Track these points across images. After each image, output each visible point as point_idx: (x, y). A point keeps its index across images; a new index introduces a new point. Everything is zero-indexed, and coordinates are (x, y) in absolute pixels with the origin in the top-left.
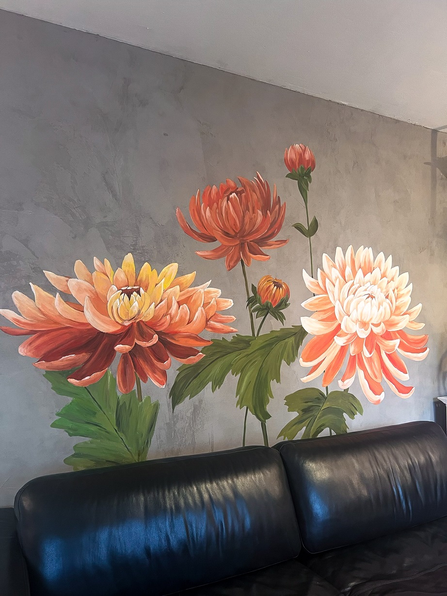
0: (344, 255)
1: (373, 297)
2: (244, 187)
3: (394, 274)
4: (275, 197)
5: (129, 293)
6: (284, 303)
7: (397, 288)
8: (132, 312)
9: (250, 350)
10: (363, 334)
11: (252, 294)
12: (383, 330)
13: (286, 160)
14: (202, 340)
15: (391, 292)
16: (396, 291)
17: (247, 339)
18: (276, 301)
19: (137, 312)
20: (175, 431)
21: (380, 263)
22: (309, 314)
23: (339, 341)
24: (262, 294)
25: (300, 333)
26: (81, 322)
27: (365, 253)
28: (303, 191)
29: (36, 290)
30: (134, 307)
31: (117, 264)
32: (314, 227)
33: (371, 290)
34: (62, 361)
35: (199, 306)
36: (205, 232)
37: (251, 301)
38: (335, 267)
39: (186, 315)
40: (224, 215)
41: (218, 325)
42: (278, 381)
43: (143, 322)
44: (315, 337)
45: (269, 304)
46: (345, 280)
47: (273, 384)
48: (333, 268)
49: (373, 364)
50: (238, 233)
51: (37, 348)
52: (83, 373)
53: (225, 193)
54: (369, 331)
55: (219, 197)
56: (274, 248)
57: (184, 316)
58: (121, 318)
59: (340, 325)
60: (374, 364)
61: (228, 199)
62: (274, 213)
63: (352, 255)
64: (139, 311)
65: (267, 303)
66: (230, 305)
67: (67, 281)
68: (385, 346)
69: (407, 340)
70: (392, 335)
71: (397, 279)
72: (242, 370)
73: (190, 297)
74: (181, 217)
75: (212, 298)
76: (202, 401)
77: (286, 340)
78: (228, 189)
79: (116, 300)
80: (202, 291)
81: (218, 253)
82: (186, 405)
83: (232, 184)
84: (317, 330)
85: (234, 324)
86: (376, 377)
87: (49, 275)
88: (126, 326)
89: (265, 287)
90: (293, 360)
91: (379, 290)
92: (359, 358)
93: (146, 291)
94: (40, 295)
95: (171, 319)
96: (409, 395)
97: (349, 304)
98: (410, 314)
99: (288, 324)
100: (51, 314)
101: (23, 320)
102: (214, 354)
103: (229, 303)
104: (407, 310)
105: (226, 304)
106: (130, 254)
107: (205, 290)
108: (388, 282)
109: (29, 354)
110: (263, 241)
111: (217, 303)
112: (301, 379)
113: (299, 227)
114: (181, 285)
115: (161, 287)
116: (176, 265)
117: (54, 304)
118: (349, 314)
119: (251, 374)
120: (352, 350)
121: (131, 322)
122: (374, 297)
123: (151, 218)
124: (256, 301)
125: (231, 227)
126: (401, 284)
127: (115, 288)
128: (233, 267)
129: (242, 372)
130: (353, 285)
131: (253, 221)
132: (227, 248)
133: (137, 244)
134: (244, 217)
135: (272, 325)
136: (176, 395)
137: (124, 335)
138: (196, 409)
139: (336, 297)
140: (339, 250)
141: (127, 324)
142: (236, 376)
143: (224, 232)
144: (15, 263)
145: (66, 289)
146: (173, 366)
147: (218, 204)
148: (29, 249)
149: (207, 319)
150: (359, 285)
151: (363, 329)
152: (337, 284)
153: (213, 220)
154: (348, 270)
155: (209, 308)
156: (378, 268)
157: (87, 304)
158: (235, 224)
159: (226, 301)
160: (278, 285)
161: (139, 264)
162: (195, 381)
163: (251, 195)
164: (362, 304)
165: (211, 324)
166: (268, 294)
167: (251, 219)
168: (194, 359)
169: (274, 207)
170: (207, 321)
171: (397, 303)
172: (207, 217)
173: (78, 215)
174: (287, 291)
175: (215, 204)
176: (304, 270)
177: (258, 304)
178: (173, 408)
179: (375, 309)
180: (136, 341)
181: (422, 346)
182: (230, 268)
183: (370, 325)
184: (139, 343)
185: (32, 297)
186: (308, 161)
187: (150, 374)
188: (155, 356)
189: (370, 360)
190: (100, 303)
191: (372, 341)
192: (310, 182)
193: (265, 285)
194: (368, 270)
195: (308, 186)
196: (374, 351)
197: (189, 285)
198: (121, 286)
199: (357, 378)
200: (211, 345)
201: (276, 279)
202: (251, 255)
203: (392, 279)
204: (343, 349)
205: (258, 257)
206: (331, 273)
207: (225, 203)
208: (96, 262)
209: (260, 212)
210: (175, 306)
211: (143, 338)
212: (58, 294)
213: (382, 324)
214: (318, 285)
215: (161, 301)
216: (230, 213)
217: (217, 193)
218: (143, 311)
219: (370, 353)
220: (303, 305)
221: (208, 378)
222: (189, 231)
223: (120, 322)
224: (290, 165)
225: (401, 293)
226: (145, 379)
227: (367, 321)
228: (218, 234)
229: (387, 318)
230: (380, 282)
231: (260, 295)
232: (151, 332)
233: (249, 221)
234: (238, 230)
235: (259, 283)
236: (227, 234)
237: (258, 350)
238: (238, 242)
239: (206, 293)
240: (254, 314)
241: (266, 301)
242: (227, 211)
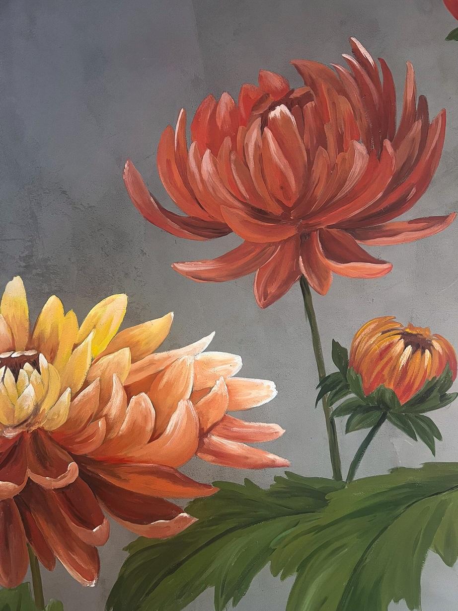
2: (313, 84)
4: (410, 97)
5: (15, 366)
6: (437, 393)
8: (21, 408)
9: (324, 517)
11: (331, 368)
14: (188, 482)
17: (317, 486)
18: (409, 387)
19: (32, 408)
24: (364, 367)
30: (26, 397)
35: (181, 397)
36: (198, 213)
37: (329, 387)
39: (146, 418)
40: (251, 165)
41: (232, 447)
42: (414, 604)
43: (46, 432)
45: (388, 396)
50: (292, 208)
53: (256, 106)
55: (239, 121)
56: (405, 241)
57: (140, 420)
61: (265, 122)
62: (404, 146)
64: (37, 407)
65: (382, 393)
66: (268, 396)
73: (158, 375)
74: (136, 183)
75: (215, 377)
78: (262, 100)
80: (190, 360)
81: (233, 266)
83: (276, 82)
85: (277, 445)
88: (7, 439)
89: (377, 349)
93: (51, 360)
95: (109, 428)
99: (450, 453)
102: (220, 519)
103: (266, 391)
105: (254, 393)
106: (18, 279)
107: (199, 358)
110: (371, 223)
111: (231, 390)
114: (133, 346)
115: (84, 352)
116: (123, 298)
119: (327, 578)
121: (19, 431)
123: (64, 192)
124: (347, 387)
125: (273, 196)
128: (277, 297)
129: (301, 568)
131: (337, 175)
132: (258, 250)
133: (32, 256)
134: (310, 163)
135: (396, 451)
136: (125, 607)
141: (10, 434)
142: (282, 580)
143: (253, 208)
146: (115, 538)
147: (234, 140)
149: (201, 429)
153: (221, 181)
155: (209, 403)
158: (284, 186)
159: (257, 386)
160: (419, 343)
161: (36, 301)
162: (170, 581)
163: (334, 104)
165: (215, 444)
166: (383, 369)
167: (332, 168)
168: (166, 529)
169: (407, 125)
170: (203, 434)
172: (205, 177)
174: (449, 361)
175: (227, 141)
177: (352, 395)
180: (29, 474)
182: (268, 300)
184: (37, 479)
187: (61, 552)
188: (71, 510)
193: (376, 343)
197: (154, 344)
198: (1, 349)
200: (215, 497)
201: (411, 326)
202: (332, 264)
205: (354, 268)
209: (360, 148)
210: (117, 396)
211: (45, 467)
215: (86, 384)
216: (271, 159)
217: (233, 113)
218: (45, 406)
221: (204, 576)
222: (157, 215)
226: (50, 562)
228: (234, 215)
231: (358, 370)
232: (62, 455)
233: (325, 176)
234: (294, 200)
235: (355, 339)
236: (260, 214)
237: (351, 516)
238: (292, 232)
239: (197, 364)
240: (341, 422)
241: (377, 387)
242: (261, 157)
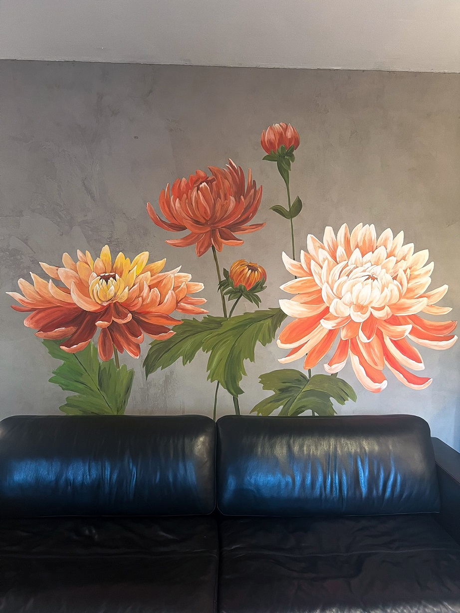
0: (336, 234)
1: (374, 279)
2: (215, 175)
3: (406, 253)
4: (250, 181)
5: (106, 279)
6: (260, 286)
7: (410, 268)
8: (109, 294)
9: (221, 331)
10: (359, 318)
11: (223, 278)
12: (388, 315)
13: (263, 143)
14: (173, 319)
15: (401, 273)
16: (408, 271)
17: (218, 320)
18: (250, 284)
19: (113, 294)
20: (148, 395)
21: (386, 240)
22: (289, 296)
23: (327, 325)
24: (235, 277)
25: (279, 316)
26: (68, 302)
27: (364, 231)
28: (284, 172)
29: (35, 277)
30: (111, 290)
31: (96, 255)
32: (298, 207)
33: (372, 271)
34: (55, 332)
35: (170, 289)
36: (175, 222)
37: (222, 285)
38: (323, 248)
39: (157, 297)
40: (194, 205)
41: (188, 307)
42: (252, 360)
43: (119, 303)
44: (297, 320)
45: (243, 287)
46: (336, 261)
47: (246, 362)
48: (320, 249)
49: (372, 350)
50: (209, 220)
51: (37, 322)
52: (72, 342)
53: (195, 183)
54: (367, 315)
55: (189, 188)
56: (249, 232)
57: (155, 298)
58: (100, 300)
59: (327, 309)
60: (374, 350)
61: (198, 189)
62: (248, 198)
63: (346, 234)
64: (115, 294)
65: (241, 287)
66: (201, 288)
67: (57, 270)
68: (390, 331)
69: (424, 326)
70: (401, 320)
71: (411, 258)
72: (214, 348)
73: (161, 282)
74: (151, 210)
75: (182, 282)
76: (173, 372)
77: (261, 322)
78: (197, 181)
79: (96, 285)
80: (172, 276)
81: (188, 241)
82: (158, 374)
83: (202, 174)
84: (299, 312)
85: (205, 306)
86: (376, 364)
87: (43, 265)
88: (104, 306)
89: (239, 271)
90: (270, 341)
91: (384, 270)
92: (352, 343)
93: (120, 276)
94: (38, 282)
95: (143, 301)
96: (424, 386)
97: (340, 287)
98: (428, 297)
99: (264, 307)
100: (46, 296)
101: (27, 301)
102: (185, 332)
103: (201, 286)
104: (425, 293)
105: (196, 288)
106: (107, 246)
107: (176, 275)
108: (397, 262)
109: (32, 326)
110: (237, 226)
111: (188, 286)
112: (279, 360)
113: (278, 210)
114: (151, 271)
115: (134, 272)
116: (147, 253)
117: (48, 288)
118: (341, 297)
119: (222, 352)
120: (343, 334)
121: (108, 303)
122: (377, 279)
123: (124, 213)
124: (229, 284)
125: (201, 215)
126: (416, 263)
127: (95, 275)
128: (204, 253)
129: (213, 349)
130: (347, 265)
131: (224, 208)
132: (197, 236)
133: (112, 237)
134: (215, 204)
135: (245, 307)
136: (149, 365)
137: (103, 313)
138: (167, 380)
139: (324, 279)
140: (329, 230)
141: (105, 304)
142: (207, 353)
143: (195, 220)
144: (19, 257)
145: (57, 276)
146: (146, 340)
147: (187, 195)
148: (29, 246)
149: (177, 301)
150: (355, 266)
151: (359, 313)
152: (325, 266)
153: (183, 210)
154: (341, 251)
155: (179, 291)
156: (383, 247)
157: (73, 288)
158: (206, 212)
159: (197, 285)
160: (253, 269)
161: (114, 254)
162: (166, 355)
163: (223, 183)
164: (358, 286)
165: (182, 306)
166: (241, 278)
167: (223, 206)
168: (164, 336)
169: (249, 191)
170: (178, 302)
171: (409, 285)
172: (177, 208)
173: (63, 216)
174: (264, 275)
175: (185, 196)
176: (284, 253)
177: (231, 287)
178: (147, 376)
179: (377, 292)
180: (113, 318)
181: (446, 333)
182: (200, 254)
183: (370, 308)
184: (116, 320)
185: (32, 283)
186: (290, 140)
187: (126, 347)
188: (129, 331)
189: (368, 346)
190: (83, 287)
191: (371, 326)
192: (293, 161)
193: (238, 269)
194: (367, 248)
195: (289, 165)
196: (374, 337)
197: (159, 270)
198: (100, 273)
199: (349, 363)
200: (182, 324)
201: (250, 263)
202: (223, 240)
203: (404, 258)
204: (332, 333)
205: (231, 242)
206: (317, 254)
207: (195, 193)
208: (79, 253)
209: (232, 198)
210: (146, 289)
211: (119, 316)
212: (51, 280)
213: (387, 308)
214: (301, 267)
215: (134, 285)
216: (201, 202)
217: (187, 185)
218: (118, 293)
219: (369, 338)
220: (282, 287)
221: (179, 353)
222: (159, 223)
223: (100, 302)
224: (269, 147)
225: (416, 273)
226: (122, 350)
227: (365, 304)
228: (188, 223)
229: (394, 301)
230: (385, 261)
231: (232, 279)
232: (126, 311)
233: (220, 209)
234: (209, 218)
235: (231, 267)
236: (197, 222)
237: (231, 330)
238: (209, 229)
239: (176, 278)
240: (227, 297)
241: (239, 284)
242: (197, 202)
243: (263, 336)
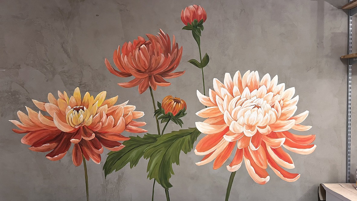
0: (232, 78)
1: (258, 107)
2: (151, 40)
3: (280, 89)
4: (174, 43)
5: (78, 110)
6: (182, 113)
7: (283, 100)
8: (80, 121)
9: (156, 144)
10: (250, 134)
11: (157, 108)
12: (269, 131)
13: (182, 18)
14: (123, 137)
15: (277, 103)
16: (282, 102)
17: (154, 136)
18: (176, 112)
19: (82, 120)
20: (107, 189)
21: (266, 82)
22: (202, 120)
23: (228, 139)
24: (165, 108)
25: (195, 133)
26: (52, 126)
27: (251, 76)
28: (197, 37)
29: (28, 110)
30: (81, 118)
31: (71, 94)
32: (206, 60)
33: (258, 102)
34: (43, 147)
35: (121, 116)
36: (125, 71)
37: (157, 113)
38: (224, 87)
39: (112, 122)
40: (137, 59)
41: (134, 128)
42: (178, 163)
43: (86, 126)
44: (208, 135)
45: (171, 114)
46: (233, 96)
47: (174, 166)
48: (222, 88)
49: (259, 155)
51: (30, 140)
52: (54, 153)
53: (137, 45)
54: (255, 132)
55: (133, 48)
56: (174, 77)
57: (110, 123)
58: (73, 124)
59: (228, 127)
60: (260, 155)
61: (139, 49)
62: (173, 55)
63: (239, 78)
64: (84, 120)
65: (169, 113)
66: (142, 115)
67: (44, 104)
68: (271, 143)
69: (293, 139)
70: (278, 134)
71: (283, 93)
72: (151, 156)
73: (115, 111)
74: (108, 63)
75: (129, 111)
76: (123, 173)
77: (184, 137)
78: (139, 44)
79: (70, 114)
80: (123, 107)
81: (133, 84)
82: (113, 175)
83: (142, 39)
84: (209, 130)
85: (145, 127)
86: (262, 165)
87: (34, 101)
88: (76, 128)
89: (168, 103)
90: (189, 151)
91: (265, 101)
92: (245, 151)
93: (87, 108)
94: (31, 113)
95: (103, 124)
96: (294, 180)
97: (236, 113)
98: (296, 119)
99: (185, 127)
100: (37, 122)
101: (23, 126)
102: (130, 146)
103: (142, 114)
104: (294, 116)
105: (139, 115)
106: (78, 88)
107: (125, 106)
108: (274, 96)
109: (26, 143)
110: (165, 74)
111: (133, 114)
112: (196, 163)
113: (193, 62)
114: (108, 104)
115: (96, 105)
116: (105, 92)
117: (38, 117)
118: (237, 120)
119: (157, 159)
120: (239, 145)
121: (79, 126)
122: (260, 107)
123: (89, 66)
124: (161, 112)
125: (142, 66)
126: (286, 96)
127: (70, 107)
128: (144, 91)
130: (240, 98)
131: (158, 63)
132: (139, 80)
133: (81, 82)
134: (151, 59)
135: (173, 127)
136: (107, 169)
137: (76, 133)
138: (120, 178)
139: (225, 107)
140: (227, 75)
141: (77, 127)
142: (146, 159)
143: (137, 70)
144: (18, 96)
145: (44, 109)
146: (105, 152)
147: (132, 53)
148: (24, 88)
149: (126, 124)
150: (246, 99)
151: (249, 130)
152: (226, 99)
153: (129, 63)
154: (236, 89)
155: (128, 118)
156: (264, 86)
157: (55, 116)
158: (145, 64)
159: (139, 113)
160: (177, 102)
161: (83, 93)
162: (119, 161)
163: (156, 44)
164: (249, 112)
165: (129, 127)
166: (169, 108)
167: (156, 60)
168: (117, 149)
169: (173, 50)
170: (126, 125)
171: (283, 111)
172: (125, 62)
173: (49, 68)
174: (185, 106)
175: (131, 53)
176: (197, 91)
177: (162, 114)
178: (106, 176)
179: (261, 116)
180: (82, 137)
181: (309, 143)
182: (142, 92)
183: (257, 127)
184: (84, 138)
185: (27, 114)
186: (200, 16)
187: (91, 156)
188: (93, 146)
189: (256, 153)
190: (62, 116)
191: (257, 139)
192: (202, 30)
193: (167, 102)
194: (253, 87)
195: (200, 32)
196: (260, 147)
197: (114, 103)
198: (73, 106)
199: (243, 165)
200: (130, 140)
201: (175, 98)
202: (157, 83)
203: (278, 93)
204: (231, 144)
205: (162, 84)
206: (220, 91)
207: (137, 52)
208: (59, 93)
209: (163, 55)
210: (105, 117)
211: (86, 135)
212: (40, 112)
213: (268, 127)
214: (210, 100)
215: (96, 114)
216: (141, 58)
217: (132, 46)
218: (86, 120)
219: (256, 147)
220: (197, 114)
221: (127, 160)
222: (114, 71)
223: (73, 126)
224: (186, 20)
225: (287, 103)
226: (88, 158)
227: (253, 124)
228: (133, 71)
229: (272, 122)
230: (266, 95)
231: (163, 108)
232: (91, 132)
233: (154, 62)
234: (147, 67)
235: (163, 101)
236: (139, 71)
237: (162, 143)
238: (147, 75)
239: (125, 108)
240: (160, 121)
241: (168, 112)
242: (139, 57)
243: (185, 147)
